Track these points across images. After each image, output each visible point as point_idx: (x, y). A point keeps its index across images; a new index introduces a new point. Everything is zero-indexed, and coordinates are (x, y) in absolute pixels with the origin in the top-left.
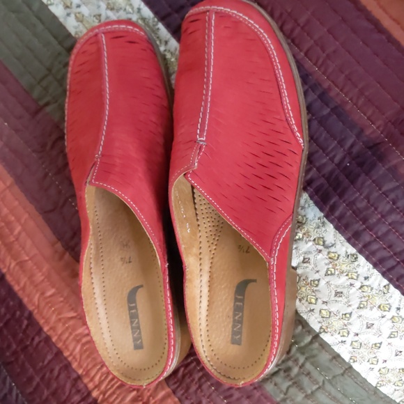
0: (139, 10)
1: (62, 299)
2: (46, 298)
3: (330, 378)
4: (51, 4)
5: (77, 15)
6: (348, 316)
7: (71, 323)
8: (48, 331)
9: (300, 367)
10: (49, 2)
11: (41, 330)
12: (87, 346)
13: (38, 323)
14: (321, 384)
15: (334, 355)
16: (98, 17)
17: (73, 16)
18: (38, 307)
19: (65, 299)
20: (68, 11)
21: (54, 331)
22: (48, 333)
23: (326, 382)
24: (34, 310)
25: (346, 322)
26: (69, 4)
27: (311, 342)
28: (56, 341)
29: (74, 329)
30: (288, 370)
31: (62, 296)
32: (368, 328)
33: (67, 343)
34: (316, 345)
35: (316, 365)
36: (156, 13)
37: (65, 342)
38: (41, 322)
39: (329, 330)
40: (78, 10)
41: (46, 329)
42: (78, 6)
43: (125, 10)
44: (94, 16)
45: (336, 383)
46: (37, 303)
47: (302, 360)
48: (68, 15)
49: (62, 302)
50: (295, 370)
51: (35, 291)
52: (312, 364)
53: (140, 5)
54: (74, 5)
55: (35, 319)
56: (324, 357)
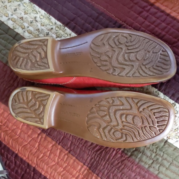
0: (55, 23)
1: (47, 158)
2: (39, 159)
3: (175, 158)
4: (15, 29)
5: (28, 31)
6: (177, 129)
7: (54, 167)
8: (44, 174)
9: (162, 157)
10: (14, 28)
11: (41, 174)
12: (64, 176)
13: (39, 172)
14: (171, 161)
15: (175, 148)
16: (38, 30)
17: (26, 32)
18: (37, 164)
19: (48, 157)
20: (24, 30)
21: (47, 173)
22: (45, 175)
23: (173, 160)
24: (35, 166)
25: (176, 132)
26: (24, 27)
27: (164, 145)
28: (49, 177)
29: (56, 171)
30: (158, 159)
31: (47, 156)
33: (55, 177)
34: (166, 146)
35: (168, 154)
36: (63, 23)
37: (53, 177)
38: (40, 171)
39: (170, 137)
40: (28, 29)
41: (43, 174)
42: (28, 27)
43: (49, 25)
44: (36, 30)
45: (178, 160)
46: (36, 163)
47: (162, 154)
48: (24, 32)
50: (160, 159)
51: (34, 157)
52: (166, 154)
53: (55, 21)
54: (26, 27)
55: (37, 170)
56: (170, 150)
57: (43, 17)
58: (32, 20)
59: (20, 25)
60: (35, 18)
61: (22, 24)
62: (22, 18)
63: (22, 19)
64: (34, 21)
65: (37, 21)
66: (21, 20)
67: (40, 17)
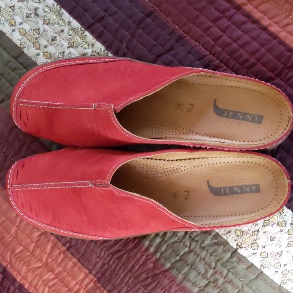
0: (69, 23)
1: (29, 254)
2: (16, 254)
3: (247, 282)
5: (21, 30)
6: (256, 233)
7: (38, 271)
8: (20, 280)
9: (225, 278)
11: (14, 280)
12: (54, 288)
13: (12, 276)
14: (241, 288)
15: (249, 264)
16: (37, 31)
17: (17, 31)
18: (10, 262)
19: (31, 253)
20: (13, 28)
21: (26, 279)
22: (21, 283)
23: (244, 286)
24: (7, 265)
25: (255, 238)
26: (13, 23)
27: (231, 257)
28: (28, 287)
29: (41, 277)
30: (216, 280)
31: (28, 252)
32: (272, 241)
33: (37, 287)
34: (235, 259)
35: (236, 275)
36: (83, 24)
37: (35, 287)
38: (14, 274)
39: (243, 245)
40: (21, 27)
41: (18, 280)
42: (21, 24)
43: (58, 23)
44: (34, 30)
45: (252, 286)
46: (9, 260)
47: (225, 272)
48: (13, 31)
49: (29, 256)
50: (221, 281)
51: (6, 250)
52: (233, 274)
53: (69, 19)
54: (17, 23)
55: (8, 272)
56: (241, 267)
57: (50, 9)
58: (29, 12)
59: (7, 18)
60: (36, 9)
61: (12, 18)
62: (13, 6)
63: (13, 10)
64: (33, 15)
65: (37, 15)
66: (10, 10)
67: (44, 8)
